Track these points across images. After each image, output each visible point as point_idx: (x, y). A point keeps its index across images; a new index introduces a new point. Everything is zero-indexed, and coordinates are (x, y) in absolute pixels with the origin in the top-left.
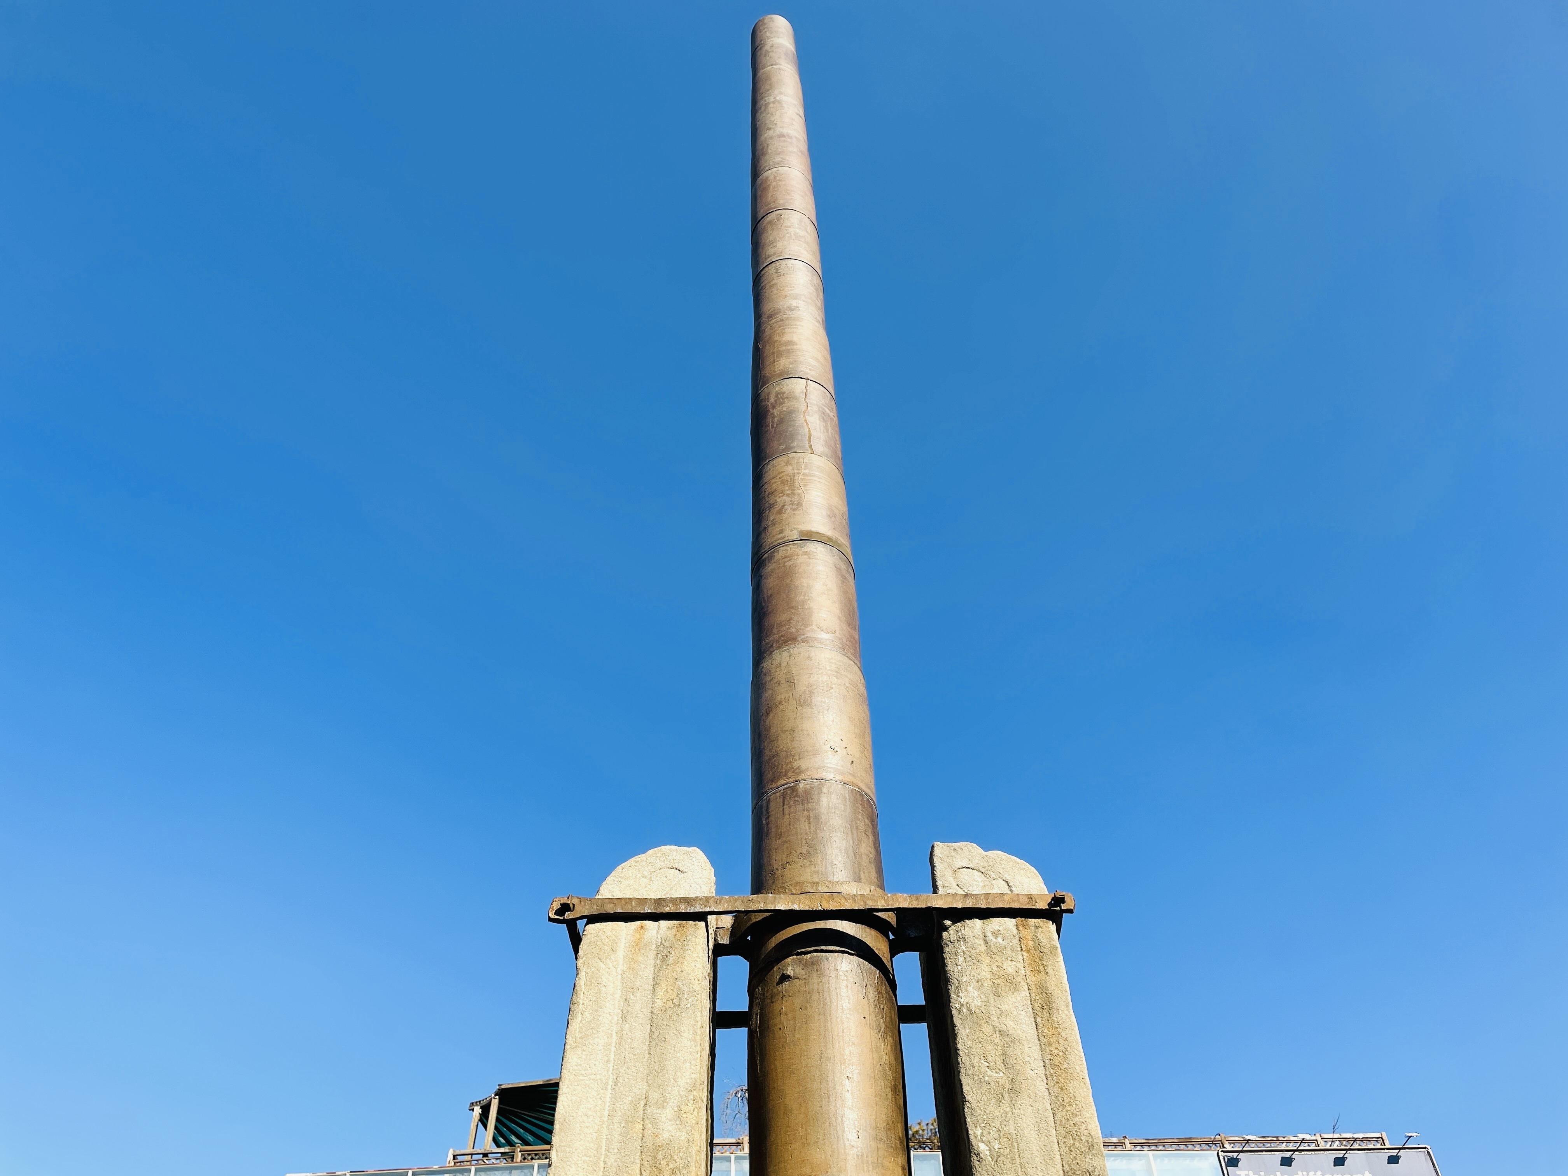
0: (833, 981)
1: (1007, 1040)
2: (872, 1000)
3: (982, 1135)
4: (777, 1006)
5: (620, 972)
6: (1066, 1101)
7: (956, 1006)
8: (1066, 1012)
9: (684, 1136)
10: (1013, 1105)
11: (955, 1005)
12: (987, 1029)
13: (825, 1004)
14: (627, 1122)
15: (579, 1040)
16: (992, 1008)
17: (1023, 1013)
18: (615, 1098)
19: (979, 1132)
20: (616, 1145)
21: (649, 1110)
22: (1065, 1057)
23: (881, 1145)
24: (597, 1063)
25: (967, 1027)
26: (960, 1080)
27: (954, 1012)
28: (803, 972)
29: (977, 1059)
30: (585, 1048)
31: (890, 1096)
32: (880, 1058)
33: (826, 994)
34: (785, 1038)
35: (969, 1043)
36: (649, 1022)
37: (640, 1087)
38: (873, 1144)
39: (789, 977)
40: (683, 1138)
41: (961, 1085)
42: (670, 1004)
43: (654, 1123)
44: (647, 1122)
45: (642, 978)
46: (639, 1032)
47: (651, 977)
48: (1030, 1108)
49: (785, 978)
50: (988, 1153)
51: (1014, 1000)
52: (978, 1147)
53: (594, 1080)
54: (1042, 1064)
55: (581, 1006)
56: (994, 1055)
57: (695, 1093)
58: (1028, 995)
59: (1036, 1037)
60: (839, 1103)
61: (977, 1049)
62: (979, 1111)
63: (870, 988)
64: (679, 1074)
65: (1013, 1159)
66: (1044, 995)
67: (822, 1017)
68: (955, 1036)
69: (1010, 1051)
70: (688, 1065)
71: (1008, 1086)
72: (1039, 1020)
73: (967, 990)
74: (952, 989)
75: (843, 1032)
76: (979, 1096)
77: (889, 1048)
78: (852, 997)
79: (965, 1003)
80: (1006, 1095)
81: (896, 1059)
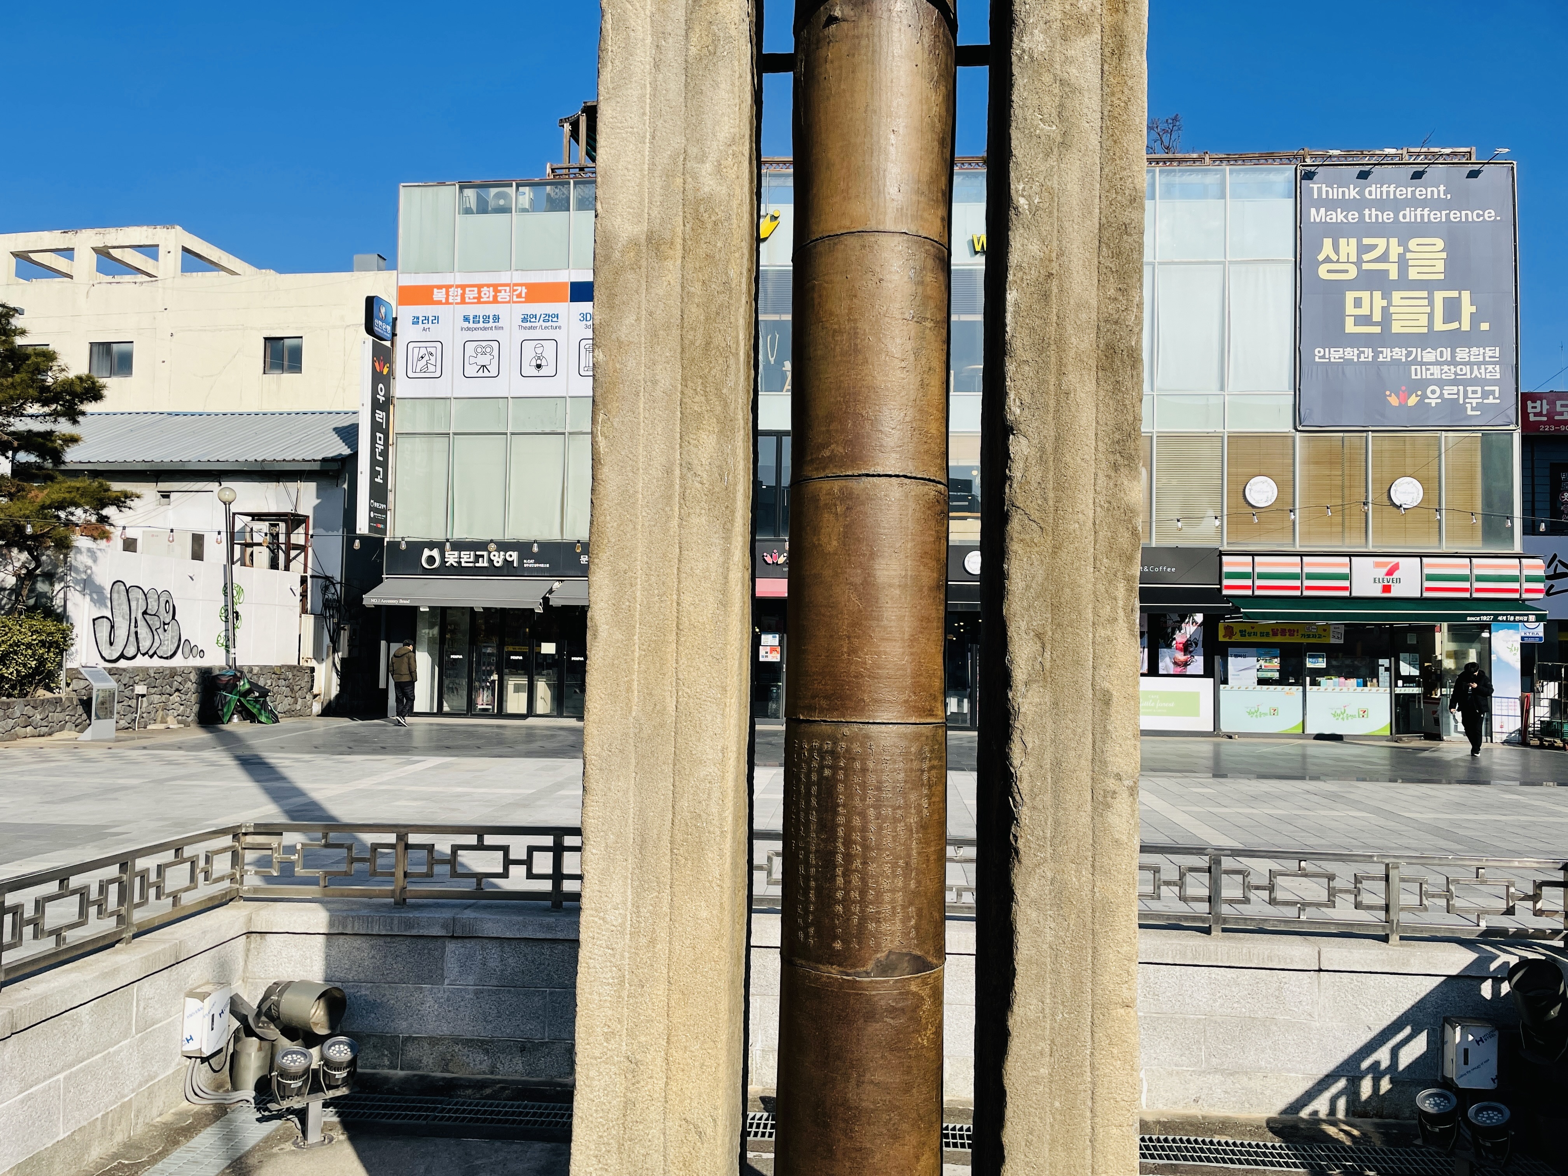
0: (885, 23)
1: (1067, 90)
2: (926, 46)
3: (1024, 190)
4: (823, 52)
5: (648, 13)
6: (1118, 154)
7: (1018, 52)
8: (1138, 57)
9: (724, 190)
10: (1060, 159)
11: (1016, 51)
12: (1047, 78)
13: (874, 51)
14: (668, 176)
15: (612, 91)
16: (1057, 54)
17: (1090, 59)
18: (654, 152)
19: (1021, 187)
20: (658, 199)
21: (689, 165)
22: (1126, 108)
23: (922, 199)
24: (633, 116)
25: (1026, 76)
26: (1010, 134)
27: (1014, 59)
28: (852, 13)
29: (1031, 111)
30: (618, 99)
31: (936, 150)
32: (930, 110)
33: (876, 40)
34: (830, 89)
35: (1025, 94)
36: (683, 72)
37: (678, 142)
38: (915, 198)
39: (836, 19)
40: (724, 192)
41: (1010, 139)
42: (705, 51)
43: (695, 178)
44: (688, 176)
45: (673, 21)
46: (674, 84)
47: (683, 20)
48: (1079, 162)
49: (832, 20)
50: (1026, 207)
51: (1083, 44)
52: (1018, 201)
53: (630, 133)
54: (1099, 115)
55: (610, 53)
56: (1050, 106)
57: (734, 148)
58: (1100, 38)
59: (1099, 86)
60: (882, 157)
61: (1033, 100)
62: (1024, 166)
63: (926, 32)
64: (717, 127)
65: (1050, 212)
66: (1118, 38)
67: (869, 66)
68: (1011, 86)
69: (1068, 103)
70: (726, 118)
71: (1059, 139)
72: (1106, 67)
73: (1032, 34)
74: (1016, 31)
75: (892, 82)
76: (1027, 150)
77: (941, 98)
78: (904, 43)
79: (1027, 49)
80: (1056, 150)
81: (947, 110)
